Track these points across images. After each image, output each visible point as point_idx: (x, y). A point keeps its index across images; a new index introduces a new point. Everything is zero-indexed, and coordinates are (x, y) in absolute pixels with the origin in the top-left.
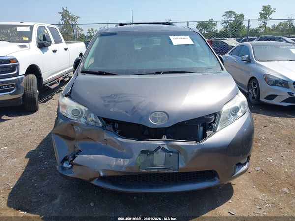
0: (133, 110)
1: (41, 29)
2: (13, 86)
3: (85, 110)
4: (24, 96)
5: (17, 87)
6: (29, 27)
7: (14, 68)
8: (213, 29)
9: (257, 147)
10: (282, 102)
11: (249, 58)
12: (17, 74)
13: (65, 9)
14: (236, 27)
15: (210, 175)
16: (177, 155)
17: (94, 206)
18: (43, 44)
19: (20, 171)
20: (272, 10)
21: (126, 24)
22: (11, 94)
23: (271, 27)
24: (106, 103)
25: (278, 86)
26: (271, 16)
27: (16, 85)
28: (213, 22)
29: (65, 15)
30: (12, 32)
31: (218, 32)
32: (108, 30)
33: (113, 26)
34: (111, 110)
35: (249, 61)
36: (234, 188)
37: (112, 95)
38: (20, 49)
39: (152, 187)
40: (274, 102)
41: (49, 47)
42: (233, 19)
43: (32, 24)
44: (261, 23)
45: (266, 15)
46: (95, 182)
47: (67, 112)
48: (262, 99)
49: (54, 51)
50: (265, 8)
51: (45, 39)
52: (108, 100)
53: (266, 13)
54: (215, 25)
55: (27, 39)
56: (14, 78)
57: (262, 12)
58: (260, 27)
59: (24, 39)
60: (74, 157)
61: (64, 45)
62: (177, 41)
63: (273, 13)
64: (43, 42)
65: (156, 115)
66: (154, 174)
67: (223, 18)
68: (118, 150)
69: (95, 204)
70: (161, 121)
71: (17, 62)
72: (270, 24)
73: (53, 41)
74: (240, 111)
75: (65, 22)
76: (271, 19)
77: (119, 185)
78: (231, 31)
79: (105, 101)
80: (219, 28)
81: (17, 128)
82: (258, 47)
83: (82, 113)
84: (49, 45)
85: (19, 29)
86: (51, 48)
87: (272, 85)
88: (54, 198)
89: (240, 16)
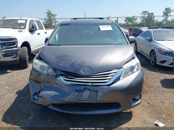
0: (72, 65)
1: (31, 22)
2: (14, 53)
3: (47, 66)
4: (20, 59)
5: (16, 54)
6: (25, 20)
7: (14, 43)
8: (135, 22)
9: (151, 91)
10: (169, 65)
11: (151, 38)
12: (16, 47)
13: (49, 10)
14: (149, 21)
15: (116, 105)
16: (95, 92)
17: (51, 121)
18: (32, 30)
19: (13, 100)
20: (171, 10)
21: (77, 19)
22: (13, 58)
23: (170, 20)
24: (58, 61)
25: (167, 55)
26: (170, 14)
27: (16, 52)
28: (135, 18)
29: (49, 14)
30: (15, 23)
31: (138, 23)
32: (65, 22)
33: (69, 20)
34: (61, 65)
35: (151, 40)
36: (133, 114)
37: (61, 56)
38: (18, 32)
39: (82, 111)
40: (165, 65)
41: (35, 32)
42: (147, 16)
43: (26, 19)
44: (164, 18)
45: (168, 13)
46: (50, 107)
47: (37, 67)
48: (158, 63)
49: (39, 34)
50: (166, 9)
51: (33, 27)
52: (59, 59)
53: (167, 12)
54: (136, 19)
55: (23, 27)
56: (15, 49)
57: (165, 12)
58: (164, 20)
59: (22, 27)
60: (39, 93)
61: (44, 30)
62: (103, 28)
63: (172, 12)
64: (32, 29)
65: (85, 68)
66: (83, 103)
67: (141, 15)
68: (63, 89)
69: (51, 120)
70: (88, 72)
71: (17, 40)
72: (170, 19)
73: (38, 28)
74: (135, 69)
75: (49, 17)
76: (170, 16)
77: (64, 109)
78: (146, 23)
79: (57, 59)
80: (139, 21)
81: (15, 76)
82: (157, 32)
83: (45, 68)
84: (36, 31)
85: (19, 22)
86: (36, 32)
87: (164, 55)
88: (29, 116)
89: (151, 14)
